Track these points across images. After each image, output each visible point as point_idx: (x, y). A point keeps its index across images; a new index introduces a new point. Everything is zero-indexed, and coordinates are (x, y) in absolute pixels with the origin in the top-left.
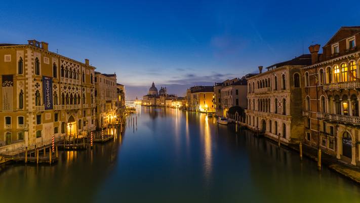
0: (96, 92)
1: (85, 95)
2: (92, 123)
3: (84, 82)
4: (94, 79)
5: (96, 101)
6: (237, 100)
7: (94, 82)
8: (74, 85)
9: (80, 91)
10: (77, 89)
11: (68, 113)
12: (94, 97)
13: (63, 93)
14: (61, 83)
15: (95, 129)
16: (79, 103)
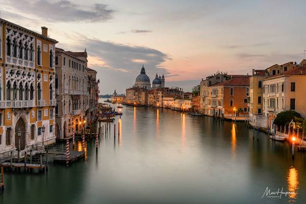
0: (57, 80)
1: (41, 85)
2: (51, 131)
3: (39, 64)
4: (54, 60)
5: (57, 96)
6: (293, 101)
7: (54, 64)
8: (25, 68)
9: (33, 79)
10: (29, 75)
11: (15, 114)
12: (54, 89)
13: (9, 82)
14: (6, 65)
15: (54, 141)
16: (32, 98)
